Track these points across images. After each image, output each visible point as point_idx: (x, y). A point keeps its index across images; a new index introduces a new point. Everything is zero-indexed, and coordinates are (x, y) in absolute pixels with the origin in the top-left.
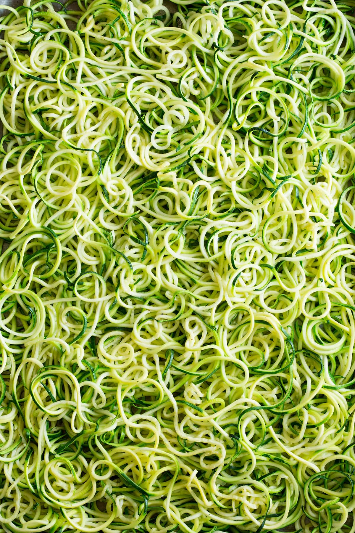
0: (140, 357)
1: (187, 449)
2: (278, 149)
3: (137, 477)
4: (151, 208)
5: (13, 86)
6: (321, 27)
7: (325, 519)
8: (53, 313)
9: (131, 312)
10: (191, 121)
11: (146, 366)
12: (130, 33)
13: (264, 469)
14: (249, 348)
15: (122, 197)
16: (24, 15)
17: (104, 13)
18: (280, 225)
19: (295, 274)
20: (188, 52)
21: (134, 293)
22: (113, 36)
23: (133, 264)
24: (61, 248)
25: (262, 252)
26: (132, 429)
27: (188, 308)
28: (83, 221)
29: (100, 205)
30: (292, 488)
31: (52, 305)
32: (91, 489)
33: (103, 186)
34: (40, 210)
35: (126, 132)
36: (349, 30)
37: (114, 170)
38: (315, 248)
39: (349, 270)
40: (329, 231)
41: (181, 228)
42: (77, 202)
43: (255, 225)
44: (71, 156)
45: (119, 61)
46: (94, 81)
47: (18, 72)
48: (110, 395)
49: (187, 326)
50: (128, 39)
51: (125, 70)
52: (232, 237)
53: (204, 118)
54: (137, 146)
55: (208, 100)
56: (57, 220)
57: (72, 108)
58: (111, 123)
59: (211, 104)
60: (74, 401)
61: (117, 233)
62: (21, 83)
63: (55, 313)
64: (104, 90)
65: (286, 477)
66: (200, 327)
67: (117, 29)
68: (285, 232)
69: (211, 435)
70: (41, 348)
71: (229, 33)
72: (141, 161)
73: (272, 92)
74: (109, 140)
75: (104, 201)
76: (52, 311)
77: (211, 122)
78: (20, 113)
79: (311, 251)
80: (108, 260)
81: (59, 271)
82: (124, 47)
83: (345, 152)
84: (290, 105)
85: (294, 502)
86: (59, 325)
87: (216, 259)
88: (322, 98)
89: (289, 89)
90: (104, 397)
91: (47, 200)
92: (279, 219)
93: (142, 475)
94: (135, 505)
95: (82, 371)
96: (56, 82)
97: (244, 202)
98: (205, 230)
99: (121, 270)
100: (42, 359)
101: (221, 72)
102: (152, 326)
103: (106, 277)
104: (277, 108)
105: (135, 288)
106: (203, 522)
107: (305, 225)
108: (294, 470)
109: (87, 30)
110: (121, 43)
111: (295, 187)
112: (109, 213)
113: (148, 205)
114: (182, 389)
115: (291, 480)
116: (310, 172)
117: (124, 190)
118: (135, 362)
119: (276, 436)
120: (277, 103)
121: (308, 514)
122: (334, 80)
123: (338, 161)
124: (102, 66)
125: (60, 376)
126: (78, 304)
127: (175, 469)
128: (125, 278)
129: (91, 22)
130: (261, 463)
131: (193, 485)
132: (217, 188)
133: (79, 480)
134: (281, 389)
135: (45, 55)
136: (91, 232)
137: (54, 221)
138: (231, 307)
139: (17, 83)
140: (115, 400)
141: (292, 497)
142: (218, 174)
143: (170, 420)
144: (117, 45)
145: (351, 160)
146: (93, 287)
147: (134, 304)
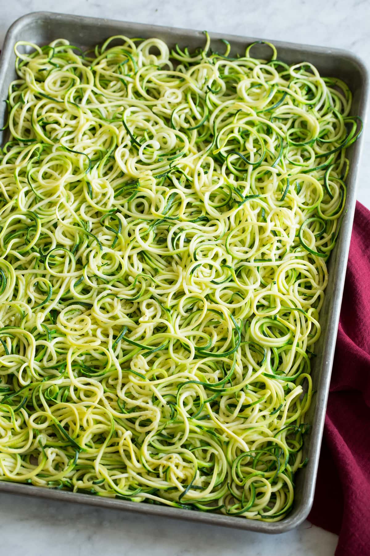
0: (95, 330)
1: (124, 411)
2: (251, 178)
3: (73, 431)
4: (129, 210)
5: (26, 102)
6: (304, 92)
7: (248, 497)
8: (22, 282)
9: (95, 291)
10: (177, 147)
11: (101, 337)
12: (135, 74)
13: (196, 443)
14: (200, 333)
15: (104, 195)
16: (47, 54)
17: (116, 58)
18: (242, 237)
19: (252, 279)
20: (184, 94)
21: (100, 274)
22: (121, 73)
23: (103, 247)
24: (40, 229)
25: (223, 255)
26: (76, 390)
27: (147, 291)
28: (65, 211)
29: (84, 200)
30: (220, 464)
31: (23, 275)
32: (27, 439)
33: (88, 184)
34: (29, 199)
35: (117, 146)
36: (328, 98)
37: (101, 175)
38: (273, 258)
39: (303, 285)
40: (288, 248)
41: (153, 225)
42: (62, 194)
43: (220, 231)
44: (65, 158)
45: (121, 93)
46: (96, 105)
47: (32, 90)
48: (61, 357)
49: (143, 308)
50: (133, 78)
51: (126, 101)
52: (198, 238)
53: (189, 146)
54: (126, 158)
55: (195, 132)
56: (41, 208)
57: (73, 122)
58: (106, 140)
59: (197, 138)
60: (27, 357)
61: (94, 225)
62: (32, 100)
63: (24, 283)
64: (104, 114)
65: (216, 453)
66: (156, 309)
67: (125, 69)
68: (248, 242)
69: (150, 401)
70: (5, 313)
71: (222, 83)
72: (127, 168)
73: (253, 130)
74: (101, 151)
75: (88, 197)
76: (22, 280)
77: (195, 150)
78: (28, 125)
79: (270, 260)
80: (81, 242)
81: (35, 247)
82: (128, 82)
83: (311, 188)
84: (268, 145)
85: (221, 478)
86: (26, 294)
87: (180, 254)
88: (297, 143)
89: (269, 131)
90: (55, 357)
91: (37, 191)
92: (244, 231)
93: (78, 430)
94: (66, 460)
95: (39, 334)
96: (63, 102)
97: (214, 213)
98: (173, 229)
99: (91, 251)
100: (4, 322)
101: (210, 112)
102: (111, 305)
103: (77, 257)
104: (256, 145)
105: (102, 269)
106: (129, 483)
107: (267, 238)
108: (224, 446)
109: (98, 68)
110: (127, 79)
111: (263, 209)
112: (90, 209)
113: (126, 206)
114: (130, 360)
115: (220, 457)
116: (277, 200)
117: (107, 189)
118: (91, 333)
119: (213, 414)
120: (256, 141)
121: (233, 491)
122: (309, 131)
123: (304, 195)
124: (107, 96)
125: (18, 335)
126: (48, 276)
127: (110, 430)
128: (94, 257)
129: (103, 64)
130: (193, 435)
131: (126, 448)
132: (190, 199)
133: (18, 429)
134: (223, 372)
135: (59, 83)
136: (70, 220)
137: (39, 208)
138: (188, 295)
139: (30, 100)
140: (64, 362)
141: (219, 474)
142: (194, 188)
143: (113, 387)
144: (123, 81)
145: (316, 196)
146: (64, 263)
147: (98, 284)
